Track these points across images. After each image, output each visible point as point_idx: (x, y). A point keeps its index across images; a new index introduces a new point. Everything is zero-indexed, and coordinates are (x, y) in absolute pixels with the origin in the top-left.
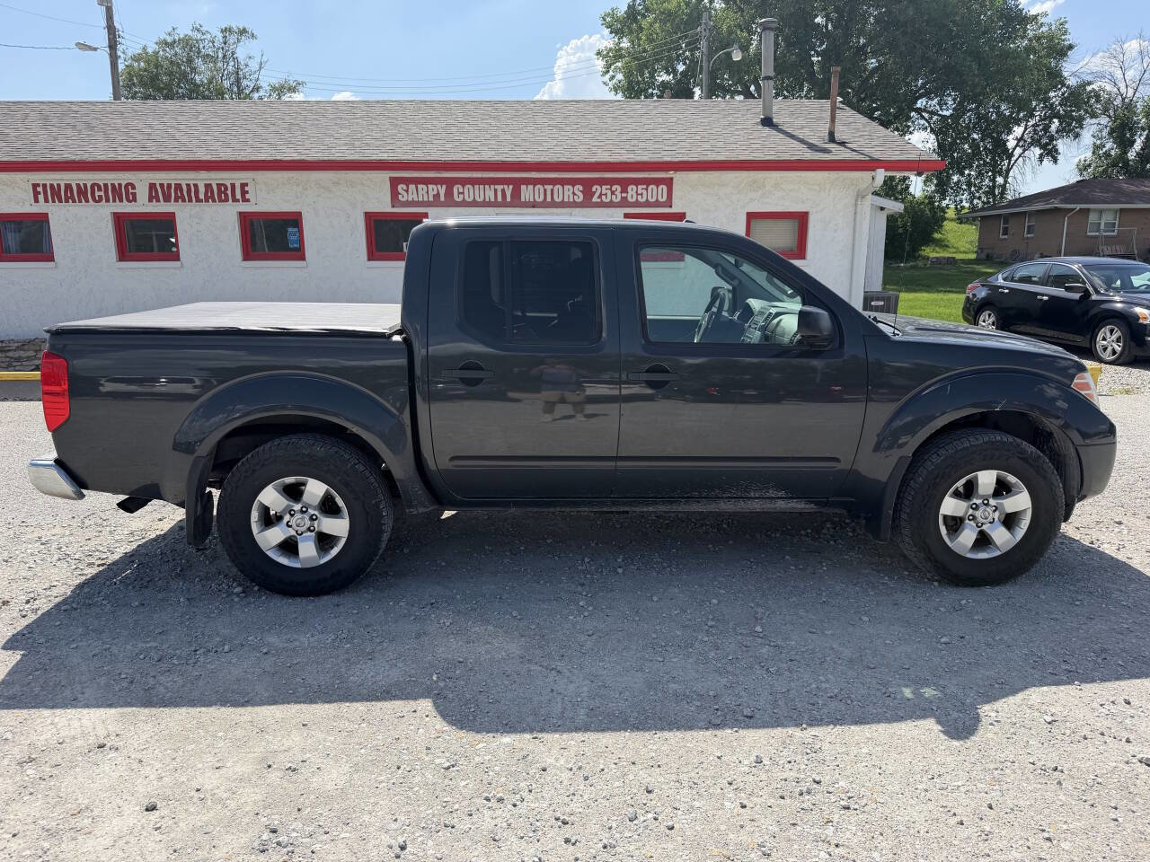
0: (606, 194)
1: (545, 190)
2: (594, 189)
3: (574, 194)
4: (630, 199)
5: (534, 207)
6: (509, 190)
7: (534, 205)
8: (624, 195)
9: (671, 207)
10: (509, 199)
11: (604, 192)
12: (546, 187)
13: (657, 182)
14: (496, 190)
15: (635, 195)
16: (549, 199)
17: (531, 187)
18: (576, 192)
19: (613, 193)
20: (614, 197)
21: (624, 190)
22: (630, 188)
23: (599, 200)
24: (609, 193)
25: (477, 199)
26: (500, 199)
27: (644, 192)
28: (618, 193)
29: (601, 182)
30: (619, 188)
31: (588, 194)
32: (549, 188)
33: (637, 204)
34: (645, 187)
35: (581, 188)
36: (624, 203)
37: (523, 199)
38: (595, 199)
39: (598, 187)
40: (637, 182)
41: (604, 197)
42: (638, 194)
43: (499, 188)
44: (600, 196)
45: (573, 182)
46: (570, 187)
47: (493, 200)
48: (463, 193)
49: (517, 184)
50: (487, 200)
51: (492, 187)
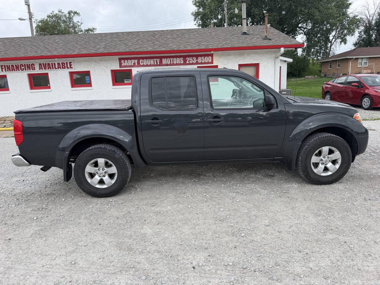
0: (191, 60)
4: (199, 62)
6: (158, 61)
7: (167, 65)
8: (197, 60)
9: (213, 63)
13: (208, 55)
14: (154, 61)
16: (172, 63)
17: (166, 59)
18: (181, 60)
20: (194, 61)
22: (199, 58)
23: (189, 62)
25: (148, 64)
30: (195, 58)
31: (185, 61)
32: (172, 59)
33: (202, 63)
34: (204, 57)
36: (197, 63)
37: (163, 63)
38: (187, 62)
39: (188, 58)
40: (201, 56)
42: (201, 60)
44: (189, 61)
46: (179, 58)
47: (153, 64)
48: (143, 62)
49: (161, 58)
51: (153, 59)
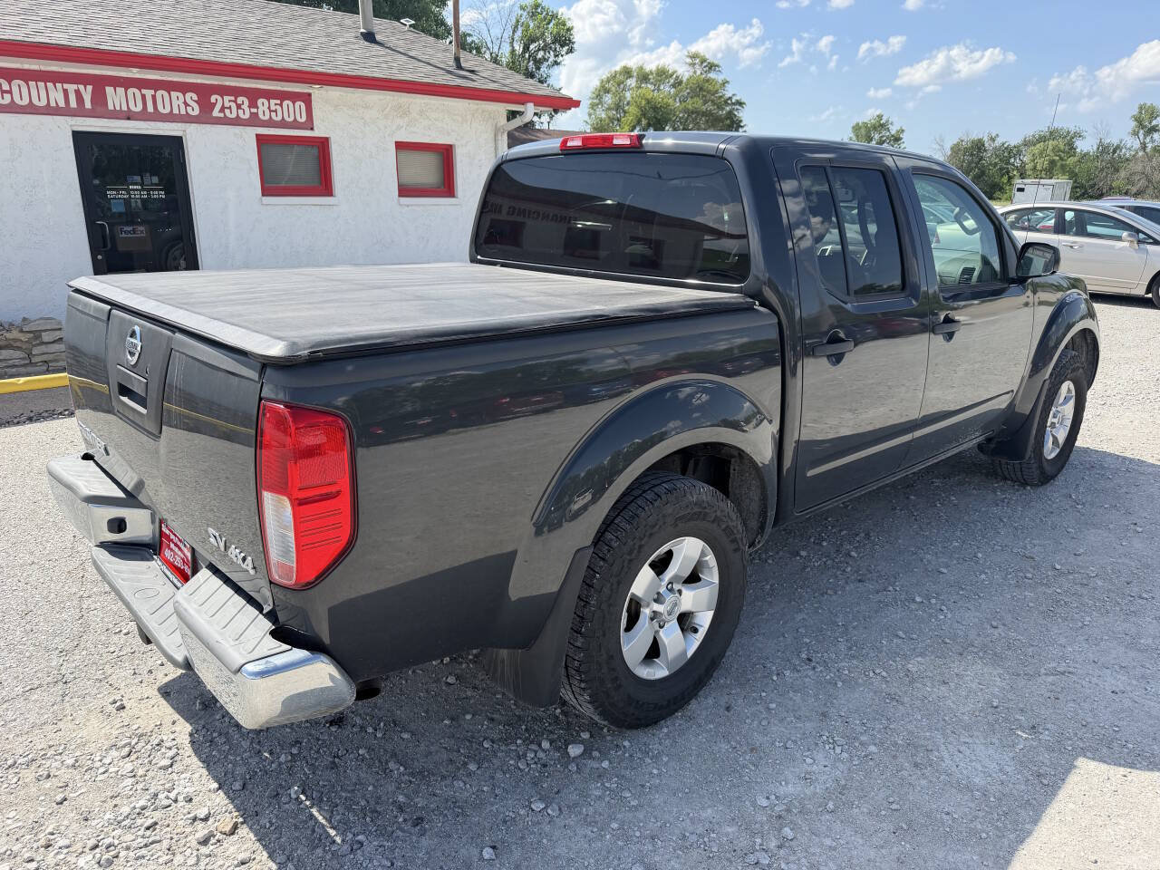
0: (230, 108)
1: (143, 97)
2: (213, 99)
3: (186, 104)
4: (261, 116)
5: (129, 119)
6: (87, 93)
7: (129, 116)
8: (254, 110)
9: (312, 129)
10: (88, 105)
11: (227, 104)
12: (144, 91)
13: (294, 97)
14: (66, 92)
15: (267, 112)
16: (150, 109)
17: (121, 90)
18: (189, 101)
19: (239, 107)
20: (240, 112)
21: (253, 104)
22: (260, 101)
23: (222, 115)
24: (234, 106)
25: (35, 101)
26: (73, 104)
27: (278, 108)
28: (245, 106)
29: (223, 91)
30: (246, 102)
31: (206, 107)
32: (149, 93)
33: (270, 123)
34: (278, 102)
35: (195, 97)
36: (254, 121)
37: (111, 107)
38: (216, 113)
39: (219, 98)
40: (269, 95)
41: (227, 111)
42: (271, 111)
43: (71, 88)
44: (222, 109)
45: (184, 88)
46: (180, 95)
47: (62, 104)
48: (10, 92)
49: (99, 84)
50: (53, 104)
51: (59, 85)
